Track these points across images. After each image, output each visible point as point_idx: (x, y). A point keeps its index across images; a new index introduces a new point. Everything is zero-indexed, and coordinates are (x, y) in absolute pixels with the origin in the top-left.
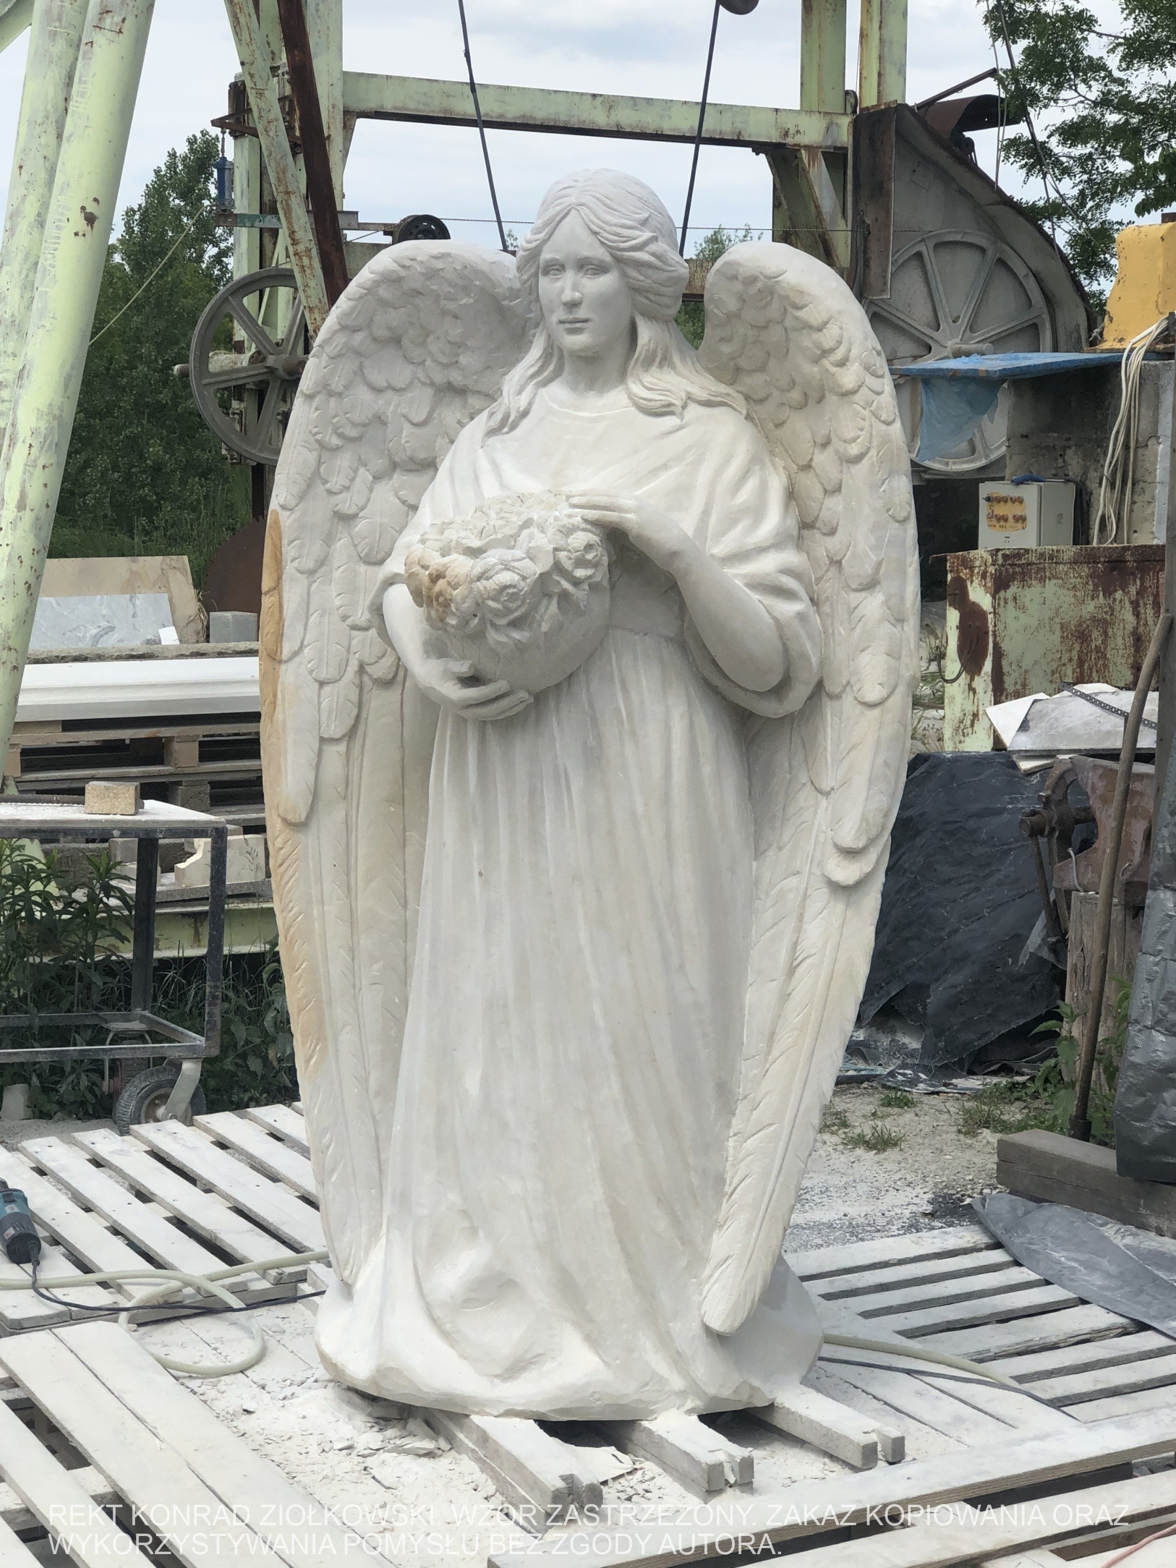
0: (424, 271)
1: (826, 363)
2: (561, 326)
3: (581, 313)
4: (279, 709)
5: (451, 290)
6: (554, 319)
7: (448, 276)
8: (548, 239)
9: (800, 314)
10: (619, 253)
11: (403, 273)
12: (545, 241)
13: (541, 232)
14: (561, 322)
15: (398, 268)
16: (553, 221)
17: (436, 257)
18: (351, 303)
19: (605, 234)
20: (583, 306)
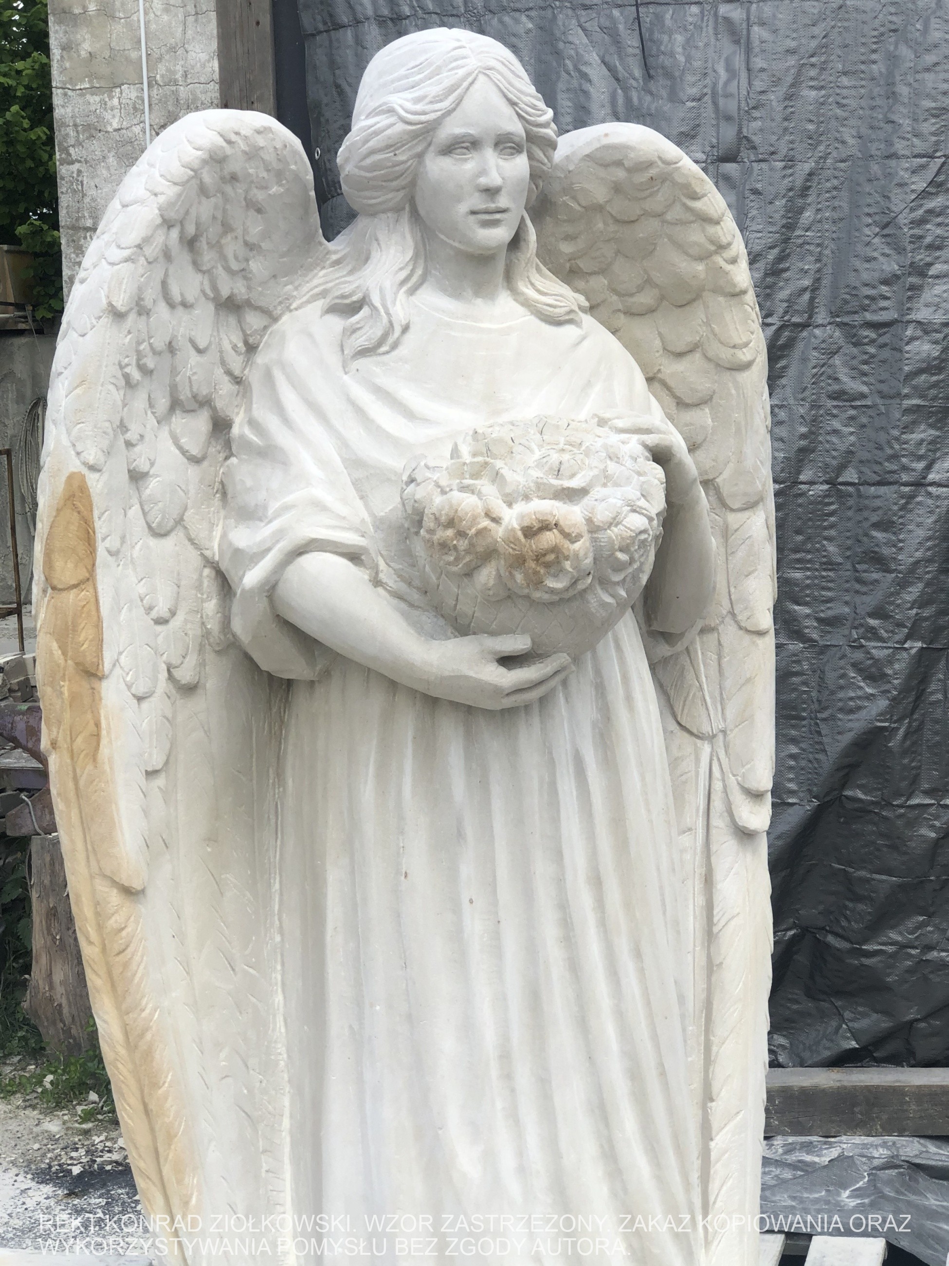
0: (247, 149)
1: (719, 260)
2: (472, 218)
3: (503, 201)
4: (104, 741)
5: (265, 174)
6: (463, 208)
7: (266, 157)
8: (454, 109)
9: (697, 205)
10: (535, 129)
11: (228, 150)
12: (449, 112)
13: (441, 101)
14: (473, 213)
15: (224, 144)
16: (459, 87)
17: (259, 132)
18: (178, 189)
19: (523, 106)
20: (503, 192)
